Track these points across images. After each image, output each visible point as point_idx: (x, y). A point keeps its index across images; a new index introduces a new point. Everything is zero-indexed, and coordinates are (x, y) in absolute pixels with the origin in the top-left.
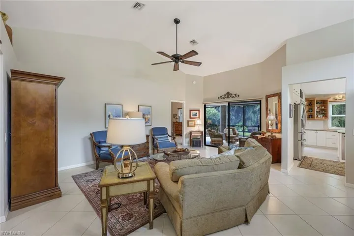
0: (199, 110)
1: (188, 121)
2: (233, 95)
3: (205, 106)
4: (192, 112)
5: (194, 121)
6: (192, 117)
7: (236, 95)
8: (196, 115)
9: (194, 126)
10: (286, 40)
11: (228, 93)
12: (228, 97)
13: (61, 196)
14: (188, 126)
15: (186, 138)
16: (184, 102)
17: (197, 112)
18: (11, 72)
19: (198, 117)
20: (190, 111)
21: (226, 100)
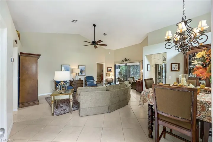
0: (112, 68)
1: (106, 73)
2: (128, 60)
3: (115, 65)
4: (108, 68)
5: (109, 73)
6: (108, 71)
7: (129, 60)
8: (110, 70)
9: (109, 76)
10: (148, 34)
11: (125, 59)
12: (125, 61)
13: (39, 104)
14: (106, 76)
15: (105, 82)
16: (104, 63)
17: (111, 68)
18: (20, 53)
19: (111, 71)
20: (107, 68)
21: (125, 62)
